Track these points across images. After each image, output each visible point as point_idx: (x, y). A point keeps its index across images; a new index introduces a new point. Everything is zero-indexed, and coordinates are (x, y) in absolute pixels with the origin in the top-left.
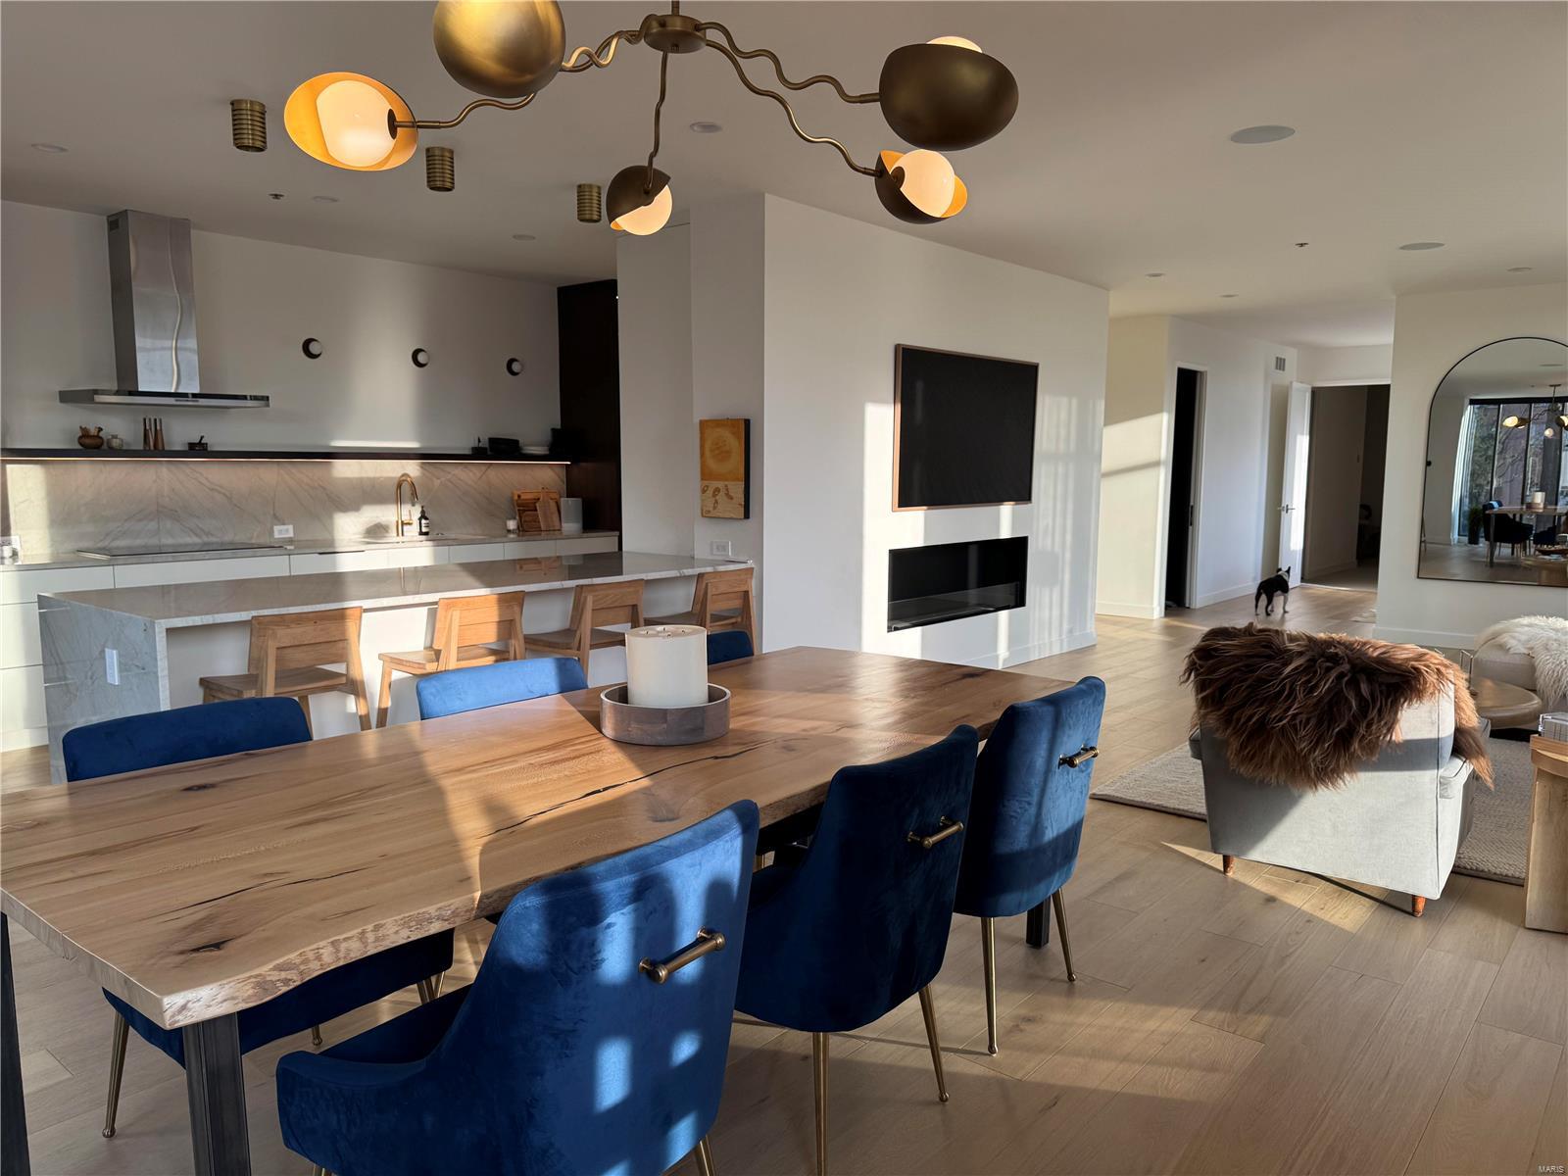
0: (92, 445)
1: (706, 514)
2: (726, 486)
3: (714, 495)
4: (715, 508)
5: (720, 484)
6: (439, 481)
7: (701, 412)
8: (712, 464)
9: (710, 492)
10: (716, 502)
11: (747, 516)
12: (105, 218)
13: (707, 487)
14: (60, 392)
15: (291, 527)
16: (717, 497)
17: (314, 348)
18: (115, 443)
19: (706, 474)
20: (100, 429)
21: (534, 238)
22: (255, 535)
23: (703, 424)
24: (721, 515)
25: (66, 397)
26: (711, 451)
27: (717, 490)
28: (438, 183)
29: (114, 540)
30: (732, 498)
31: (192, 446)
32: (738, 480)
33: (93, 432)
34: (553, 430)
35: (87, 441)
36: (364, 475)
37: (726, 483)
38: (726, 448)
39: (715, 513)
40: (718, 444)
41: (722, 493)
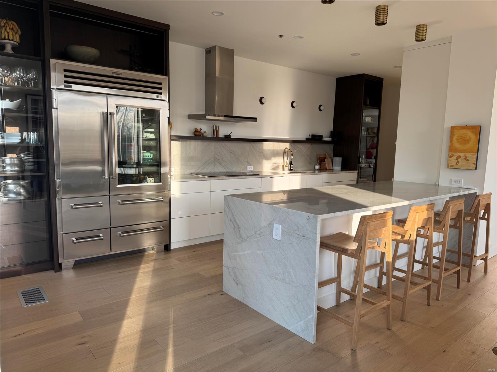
0: (197, 136)
1: (449, 167)
2: (465, 155)
3: (457, 159)
4: (457, 164)
5: (462, 154)
6: (296, 151)
7: (449, 122)
8: (457, 145)
9: (454, 158)
10: (458, 162)
11: (476, 169)
12: (205, 49)
13: (453, 155)
14: (188, 115)
15: (252, 167)
16: (459, 160)
17: (263, 101)
18: (205, 134)
19: (452, 149)
20: (201, 129)
21: (359, 54)
22: (242, 169)
23: (453, 129)
24: (460, 167)
25: (190, 117)
26: (457, 139)
27: (460, 157)
29: (202, 169)
30: (468, 160)
31: (226, 136)
32: (474, 152)
33: (199, 130)
34: (331, 131)
35: (197, 133)
36: (274, 149)
37: (465, 154)
38: (468, 138)
39: (457, 167)
40: (462, 137)
41: (463, 158)
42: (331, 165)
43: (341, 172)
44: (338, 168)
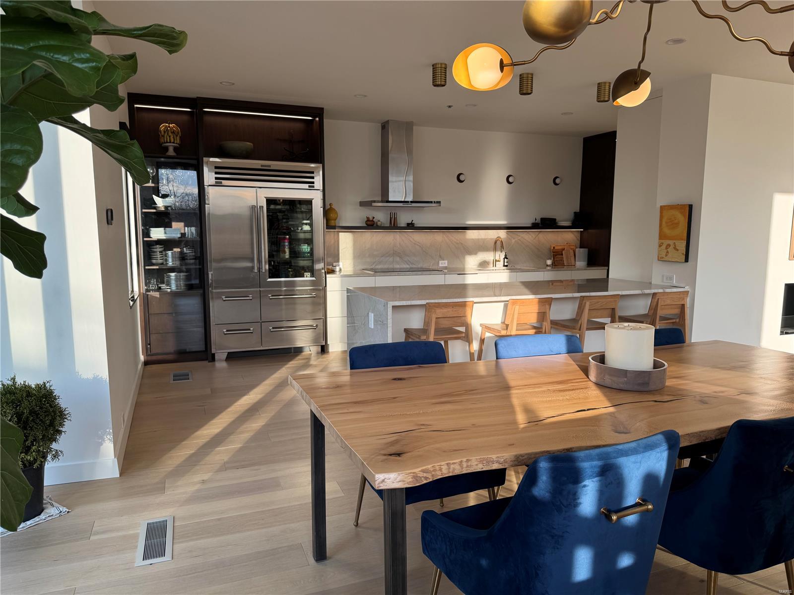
0: (371, 225)
1: (660, 259)
2: (674, 243)
3: (667, 248)
4: (666, 255)
5: (671, 242)
6: (514, 240)
7: (663, 200)
8: (667, 231)
9: (664, 247)
10: (668, 252)
11: (687, 260)
12: (380, 124)
13: (663, 243)
14: (360, 202)
15: (446, 262)
16: (668, 250)
17: (462, 178)
18: (379, 224)
19: (662, 236)
20: (374, 218)
21: (572, 114)
22: (432, 264)
23: (662, 208)
24: (670, 260)
25: (363, 204)
26: (666, 223)
27: (669, 245)
28: (524, 91)
29: (376, 265)
30: (677, 250)
31: (408, 224)
32: (682, 239)
33: (371, 219)
34: (575, 213)
35: (369, 223)
36: (480, 238)
37: (675, 241)
38: (676, 221)
39: (666, 259)
40: (671, 219)
41: (672, 247)
42: (573, 258)
43: (588, 268)
44: (581, 263)
